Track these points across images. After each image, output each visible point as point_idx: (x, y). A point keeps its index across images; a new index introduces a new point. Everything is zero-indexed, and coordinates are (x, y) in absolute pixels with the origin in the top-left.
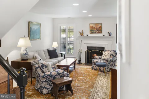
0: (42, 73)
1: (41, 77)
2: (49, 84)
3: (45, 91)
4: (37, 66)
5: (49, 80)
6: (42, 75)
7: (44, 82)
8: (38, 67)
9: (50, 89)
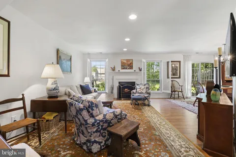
0: (90, 117)
1: (89, 125)
2: (101, 135)
3: (95, 148)
4: (82, 106)
5: (102, 129)
6: (91, 121)
7: (94, 133)
8: (84, 109)
9: (104, 142)
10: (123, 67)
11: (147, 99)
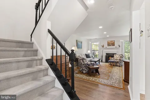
0: (83, 62)
2: (86, 68)
3: (84, 72)
8: (81, 59)
9: (87, 71)
10: (109, 45)
11: (118, 63)
